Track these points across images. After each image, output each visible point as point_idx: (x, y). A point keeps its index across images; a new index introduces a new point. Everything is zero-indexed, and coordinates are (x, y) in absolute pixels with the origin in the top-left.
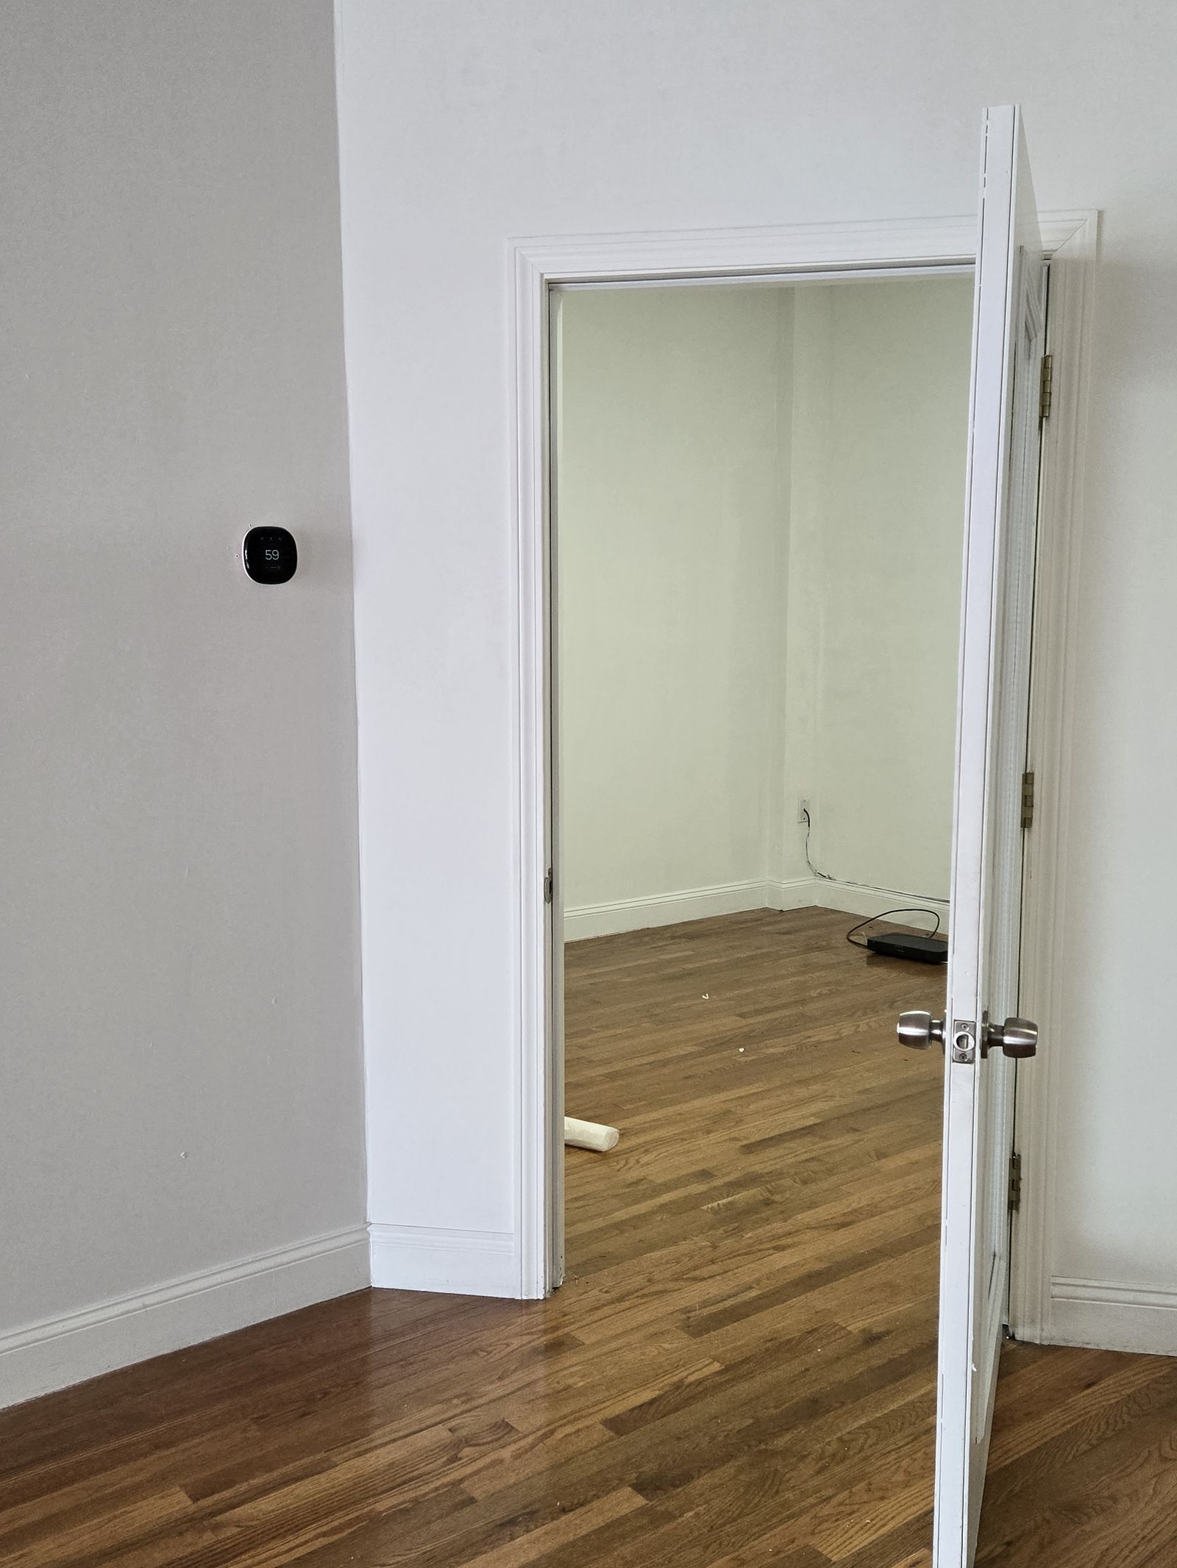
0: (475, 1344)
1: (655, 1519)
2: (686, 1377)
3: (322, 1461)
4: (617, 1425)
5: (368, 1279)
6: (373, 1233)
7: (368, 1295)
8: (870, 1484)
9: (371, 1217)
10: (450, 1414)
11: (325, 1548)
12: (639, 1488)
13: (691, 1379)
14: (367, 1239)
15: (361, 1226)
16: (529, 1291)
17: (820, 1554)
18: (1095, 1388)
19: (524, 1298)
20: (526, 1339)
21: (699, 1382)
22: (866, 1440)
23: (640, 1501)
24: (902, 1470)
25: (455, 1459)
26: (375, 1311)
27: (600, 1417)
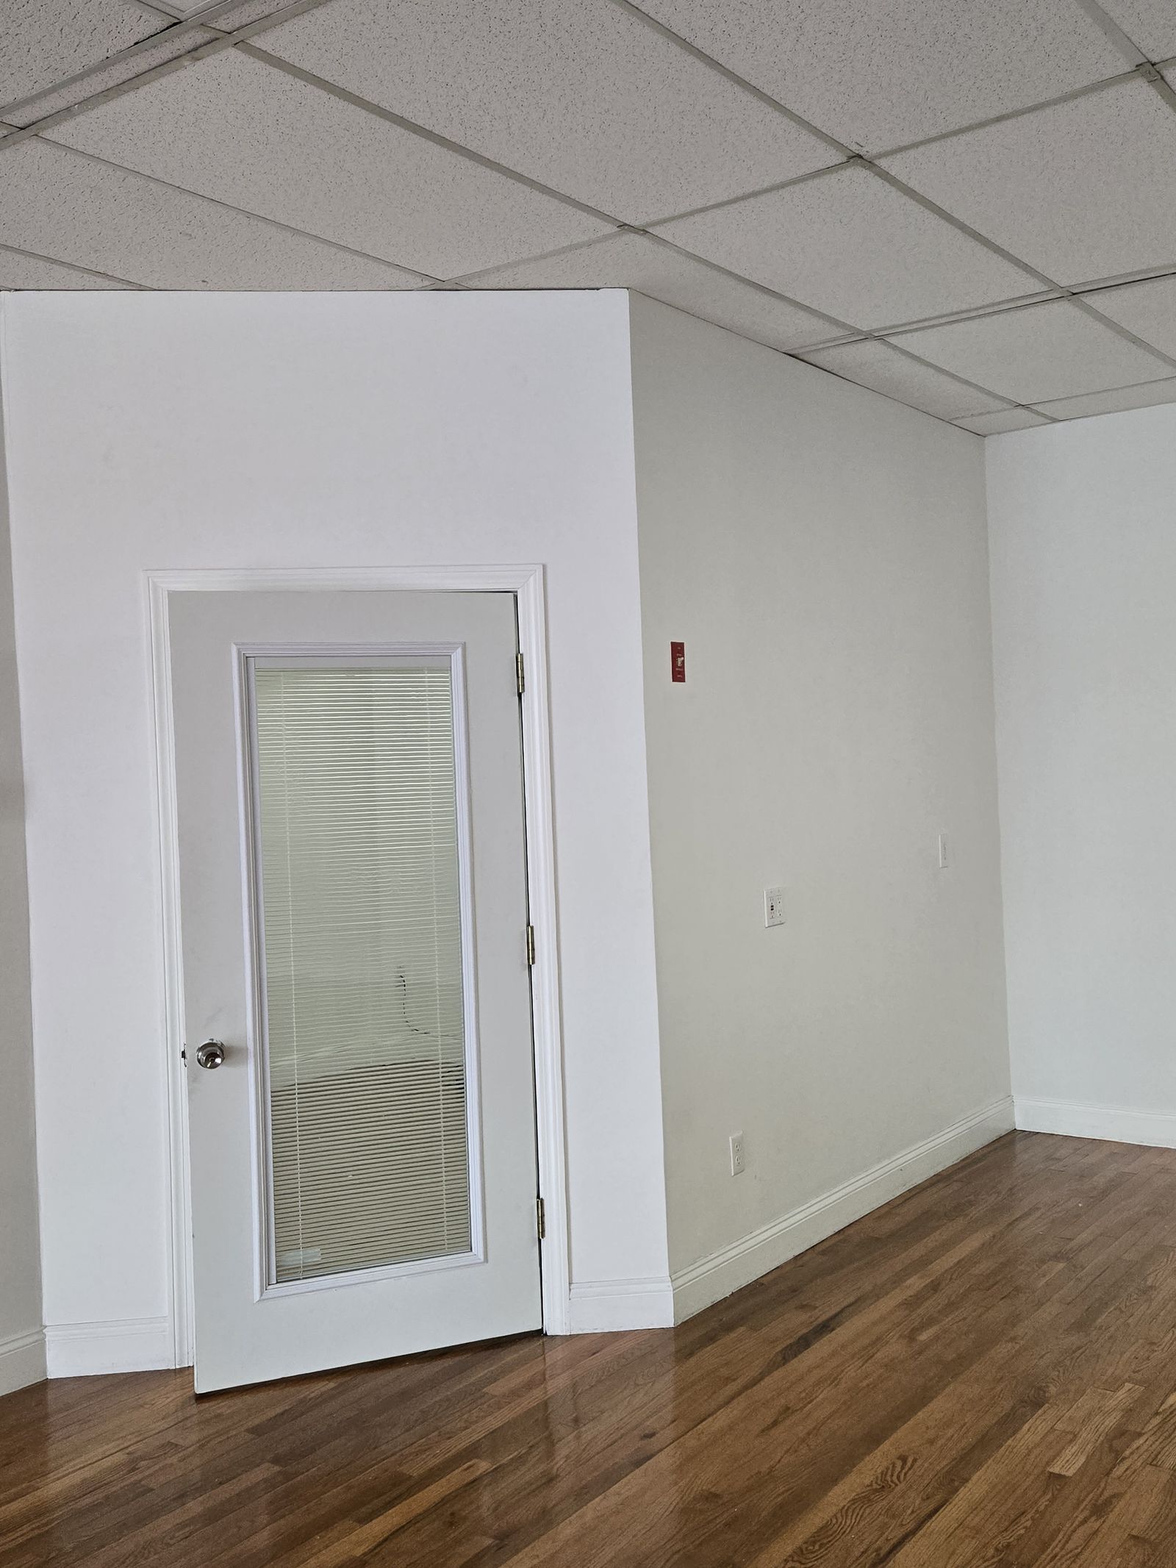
0: (141, 1402)
1: (288, 1477)
2: (309, 1395)
3: (28, 1487)
4: (256, 1431)
5: (45, 1372)
6: (49, 1333)
7: (45, 1385)
8: (440, 1432)
9: (46, 1321)
10: (126, 1445)
11: (40, 1535)
12: (276, 1461)
13: (312, 1395)
14: (44, 1339)
15: (38, 1329)
16: (181, 1361)
17: (405, 1474)
18: (597, 1354)
19: (178, 1367)
20: (178, 1394)
21: (316, 1398)
22: (439, 1408)
23: (277, 1468)
24: (463, 1421)
25: (134, 1469)
26: (51, 1395)
27: (245, 1427)
